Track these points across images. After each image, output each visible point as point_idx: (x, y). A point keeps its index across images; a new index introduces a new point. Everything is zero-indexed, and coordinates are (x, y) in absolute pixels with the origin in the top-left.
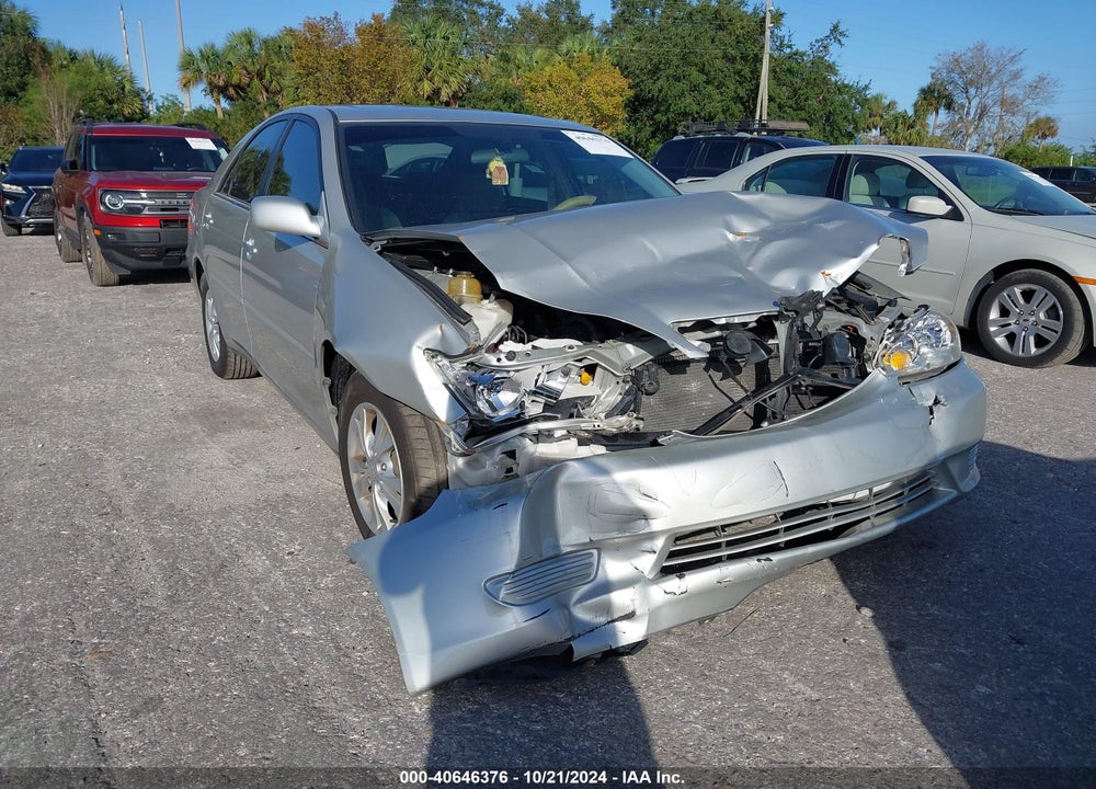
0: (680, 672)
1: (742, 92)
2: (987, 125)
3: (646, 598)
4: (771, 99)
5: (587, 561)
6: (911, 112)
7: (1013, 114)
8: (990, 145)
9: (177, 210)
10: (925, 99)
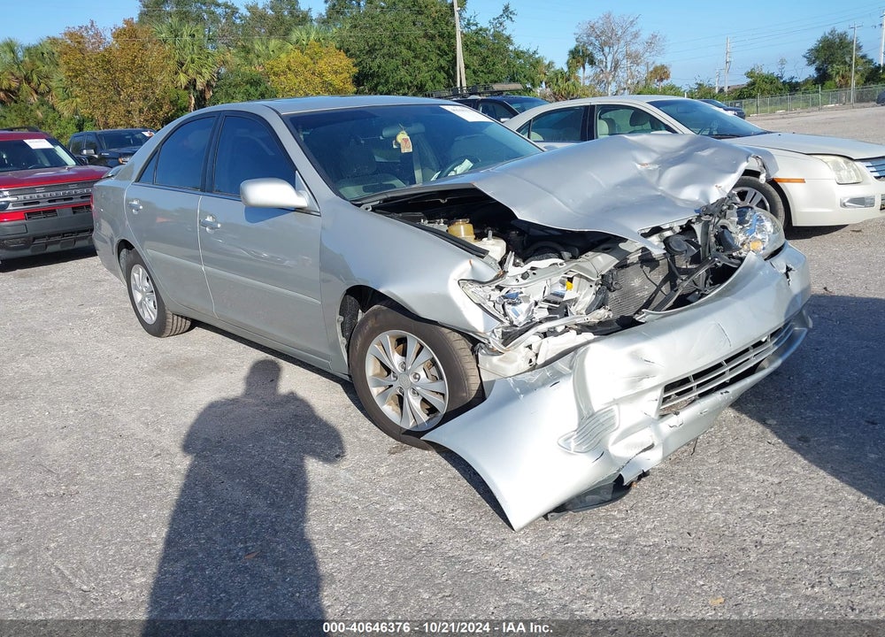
0: (680, 483)
1: (443, 63)
2: (621, 74)
3: (658, 433)
4: (467, 67)
5: (609, 416)
6: (566, 69)
7: (638, 65)
8: (625, 89)
9: (72, 199)
10: (574, 58)
